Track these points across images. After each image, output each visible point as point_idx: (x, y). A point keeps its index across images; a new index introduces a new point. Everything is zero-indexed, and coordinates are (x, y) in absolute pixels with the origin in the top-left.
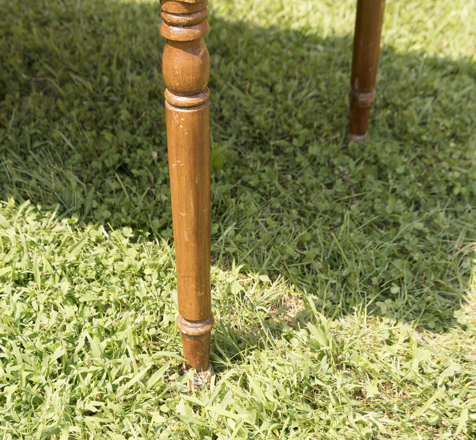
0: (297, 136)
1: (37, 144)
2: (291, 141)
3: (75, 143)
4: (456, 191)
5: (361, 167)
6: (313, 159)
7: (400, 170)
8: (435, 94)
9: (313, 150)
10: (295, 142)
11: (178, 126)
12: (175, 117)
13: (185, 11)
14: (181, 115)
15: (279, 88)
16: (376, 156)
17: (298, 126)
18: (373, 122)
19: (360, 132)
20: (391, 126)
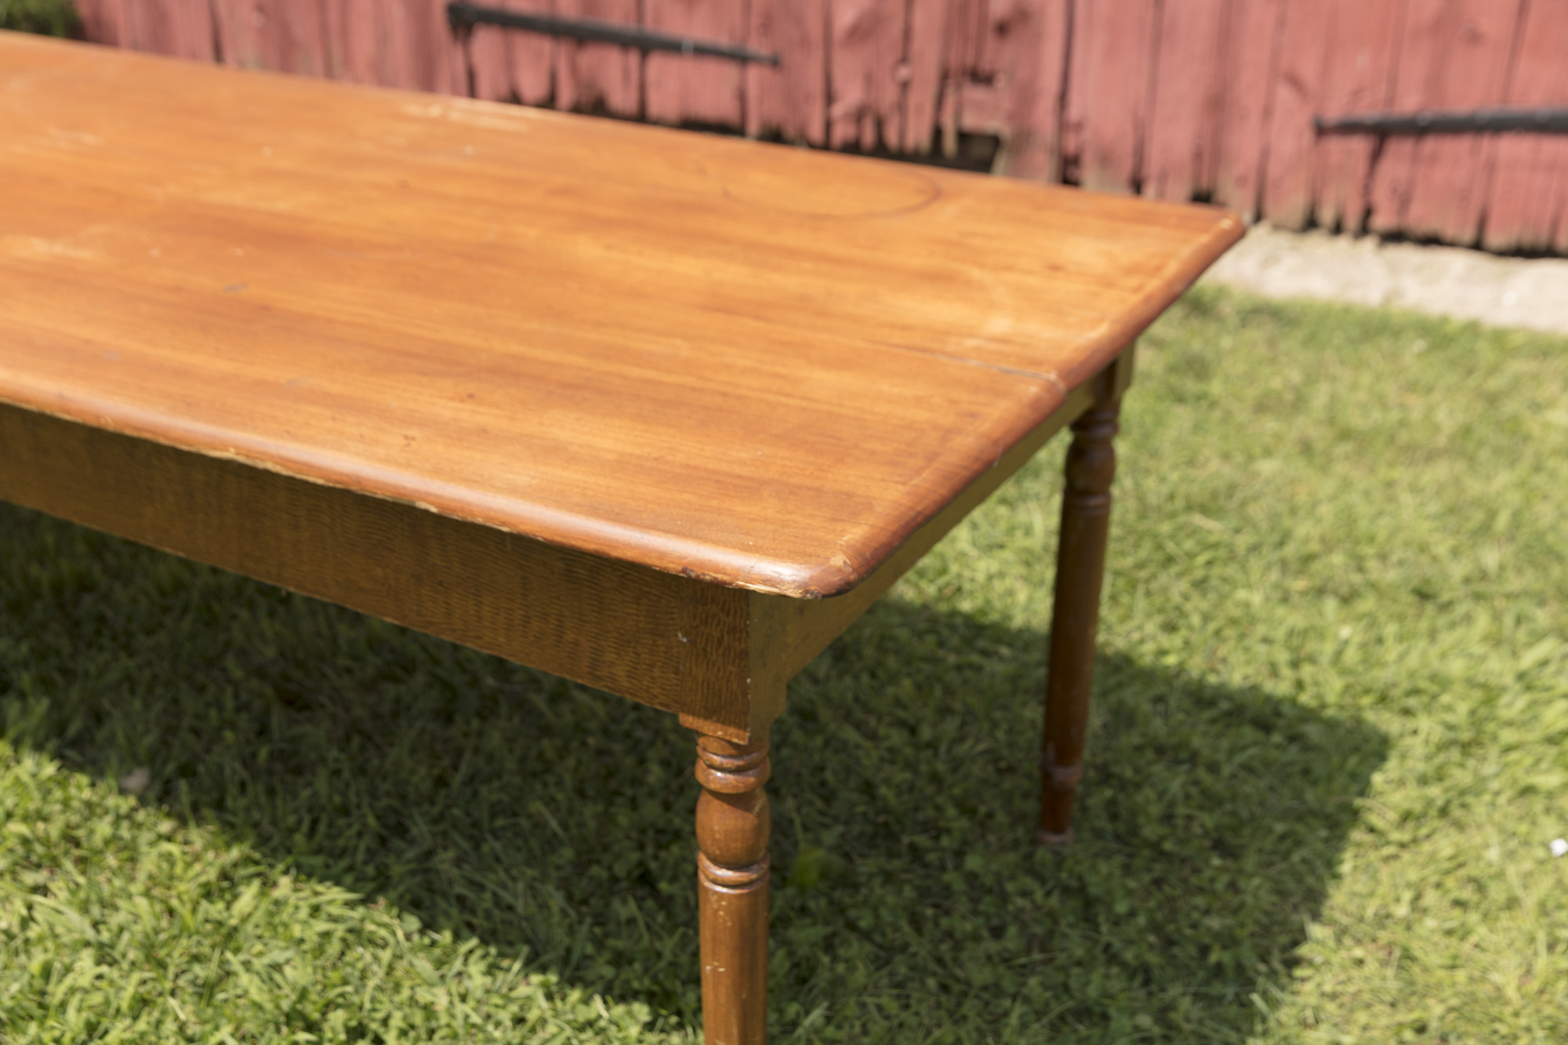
0: (948, 831)
1: (500, 822)
2: (937, 838)
3: (565, 827)
4: (1214, 957)
5: (1054, 901)
6: (972, 878)
7: (1121, 908)
8: (1193, 758)
9: (973, 862)
10: (945, 841)
11: (716, 911)
12: (714, 898)
13: (733, 752)
14: (721, 896)
15: (926, 733)
16: (1080, 878)
17: (951, 811)
18: (1084, 809)
19: (1058, 829)
20: (1114, 817)
